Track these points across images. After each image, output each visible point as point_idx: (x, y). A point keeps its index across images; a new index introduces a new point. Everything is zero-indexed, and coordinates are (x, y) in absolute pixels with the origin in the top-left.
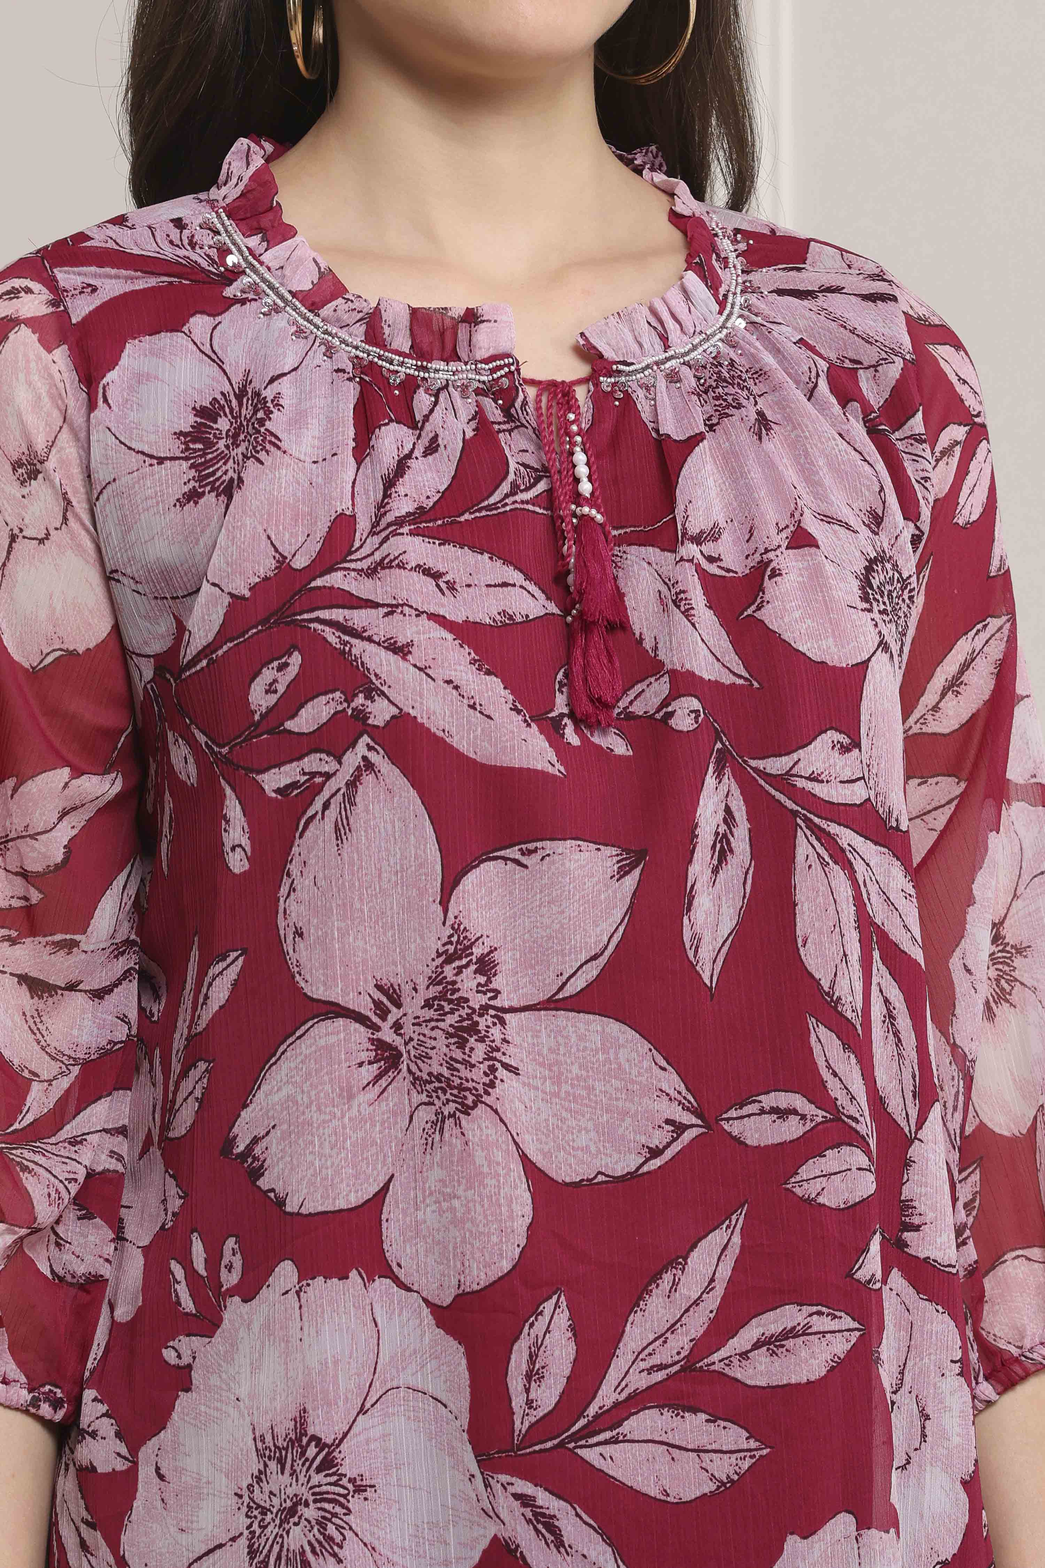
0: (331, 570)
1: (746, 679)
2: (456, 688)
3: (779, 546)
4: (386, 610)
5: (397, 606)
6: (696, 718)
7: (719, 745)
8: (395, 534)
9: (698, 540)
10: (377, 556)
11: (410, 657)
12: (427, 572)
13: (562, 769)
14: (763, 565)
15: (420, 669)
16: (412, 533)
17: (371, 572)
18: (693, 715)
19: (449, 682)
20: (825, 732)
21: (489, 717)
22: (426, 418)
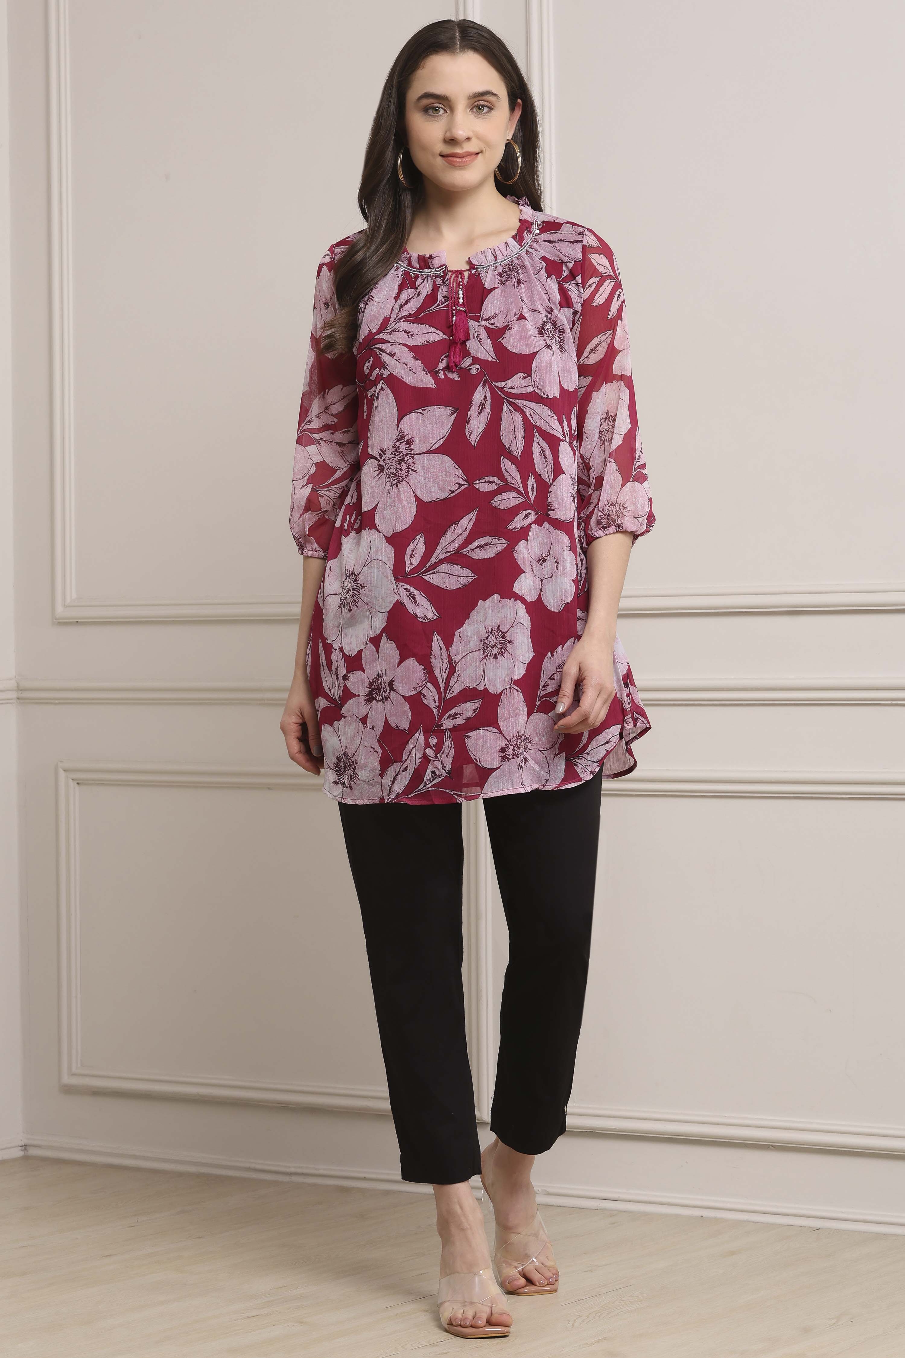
0: (380, 333)
1: (495, 360)
2: (406, 365)
3: (514, 320)
4: (391, 344)
5: (394, 343)
6: (477, 371)
7: (485, 378)
8: (398, 322)
9: (487, 320)
10: (393, 329)
11: (394, 357)
12: (406, 332)
13: (435, 386)
14: (507, 326)
15: (397, 360)
16: (404, 321)
17: (390, 333)
18: (476, 370)
19: (404, 363)
20: (518, 374)
21: (415, 373)
22: (419, 286)
